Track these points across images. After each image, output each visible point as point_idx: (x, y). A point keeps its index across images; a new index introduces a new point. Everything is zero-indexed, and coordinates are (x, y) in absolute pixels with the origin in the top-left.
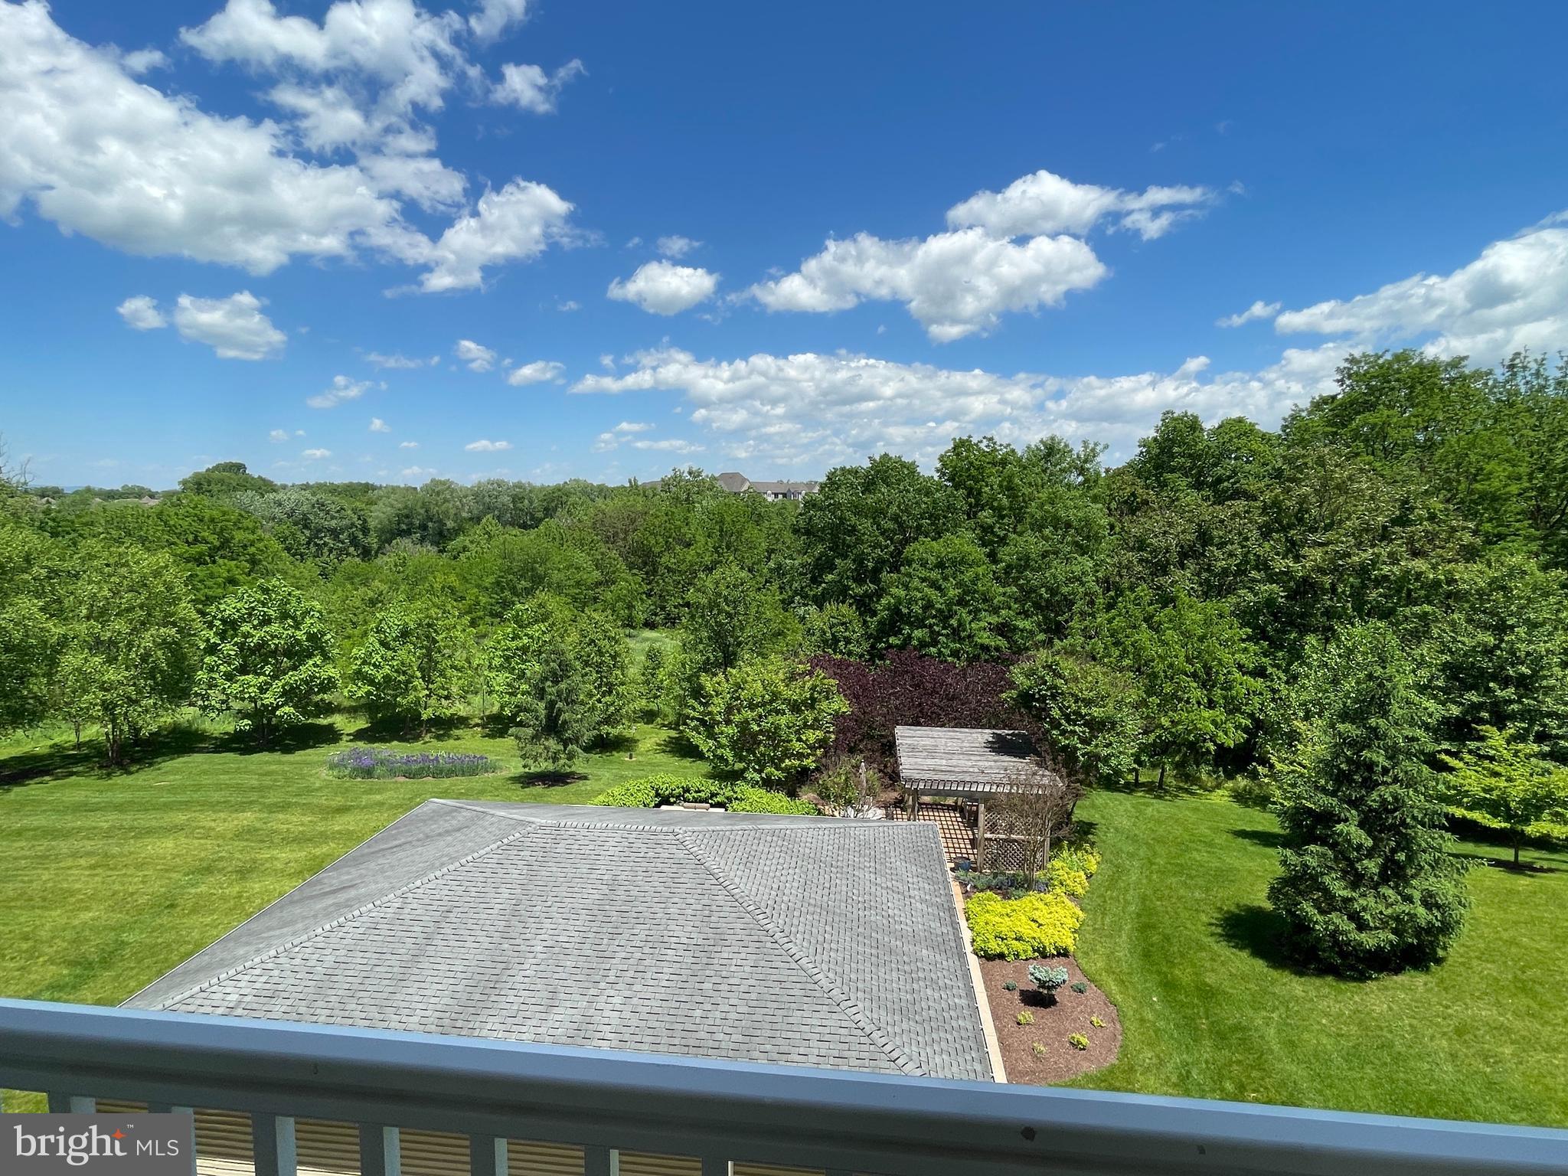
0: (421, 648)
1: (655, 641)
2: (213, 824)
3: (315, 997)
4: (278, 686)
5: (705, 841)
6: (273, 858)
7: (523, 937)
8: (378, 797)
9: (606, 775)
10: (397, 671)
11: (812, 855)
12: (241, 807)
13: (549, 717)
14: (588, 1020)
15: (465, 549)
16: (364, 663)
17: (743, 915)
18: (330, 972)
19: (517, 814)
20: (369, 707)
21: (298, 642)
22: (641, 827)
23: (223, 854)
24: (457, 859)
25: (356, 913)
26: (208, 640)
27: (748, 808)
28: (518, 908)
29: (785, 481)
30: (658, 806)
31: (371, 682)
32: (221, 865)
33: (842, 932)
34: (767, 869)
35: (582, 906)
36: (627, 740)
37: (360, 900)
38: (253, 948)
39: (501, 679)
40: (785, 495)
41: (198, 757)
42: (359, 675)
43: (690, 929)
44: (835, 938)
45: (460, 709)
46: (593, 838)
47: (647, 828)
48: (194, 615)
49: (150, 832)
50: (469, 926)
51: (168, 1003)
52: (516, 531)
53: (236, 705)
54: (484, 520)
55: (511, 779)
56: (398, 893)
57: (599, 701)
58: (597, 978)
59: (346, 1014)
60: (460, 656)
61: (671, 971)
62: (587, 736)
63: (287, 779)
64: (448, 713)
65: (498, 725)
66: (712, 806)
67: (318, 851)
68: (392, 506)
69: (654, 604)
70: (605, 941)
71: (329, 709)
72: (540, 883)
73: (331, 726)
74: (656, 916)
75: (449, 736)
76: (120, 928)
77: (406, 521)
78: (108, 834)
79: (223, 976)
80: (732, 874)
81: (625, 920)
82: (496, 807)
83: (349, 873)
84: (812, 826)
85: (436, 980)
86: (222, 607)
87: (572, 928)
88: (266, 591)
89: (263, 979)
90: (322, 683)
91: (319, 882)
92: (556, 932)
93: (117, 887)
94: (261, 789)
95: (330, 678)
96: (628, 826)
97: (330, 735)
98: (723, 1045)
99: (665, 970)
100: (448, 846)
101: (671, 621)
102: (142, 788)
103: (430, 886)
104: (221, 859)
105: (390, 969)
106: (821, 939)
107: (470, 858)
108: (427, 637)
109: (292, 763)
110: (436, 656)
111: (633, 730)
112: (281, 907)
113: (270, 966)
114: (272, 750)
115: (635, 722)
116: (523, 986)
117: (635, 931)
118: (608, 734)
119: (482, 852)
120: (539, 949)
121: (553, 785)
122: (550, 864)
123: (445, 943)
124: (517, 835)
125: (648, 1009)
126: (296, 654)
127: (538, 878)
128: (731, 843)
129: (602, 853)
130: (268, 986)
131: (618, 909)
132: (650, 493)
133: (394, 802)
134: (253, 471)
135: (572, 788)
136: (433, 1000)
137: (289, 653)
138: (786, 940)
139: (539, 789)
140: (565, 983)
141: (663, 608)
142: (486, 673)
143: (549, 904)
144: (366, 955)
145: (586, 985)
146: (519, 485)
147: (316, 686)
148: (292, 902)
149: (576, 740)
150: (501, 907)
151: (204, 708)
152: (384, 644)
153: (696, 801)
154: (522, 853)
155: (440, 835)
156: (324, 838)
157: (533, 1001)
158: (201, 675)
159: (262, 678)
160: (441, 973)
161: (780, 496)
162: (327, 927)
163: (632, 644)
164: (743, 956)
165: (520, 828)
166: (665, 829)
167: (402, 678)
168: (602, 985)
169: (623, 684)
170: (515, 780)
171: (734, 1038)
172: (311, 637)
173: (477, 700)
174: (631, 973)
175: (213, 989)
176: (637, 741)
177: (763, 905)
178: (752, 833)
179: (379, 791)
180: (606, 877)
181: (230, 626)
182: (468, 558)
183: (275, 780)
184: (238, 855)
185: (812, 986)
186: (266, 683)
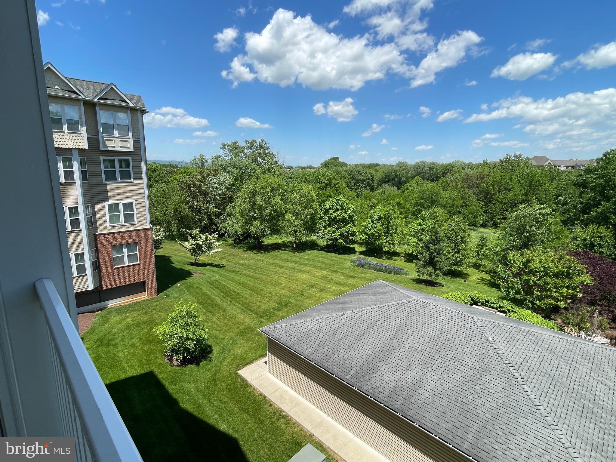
0: (385, 225)
1: (485, 233)
2: (316, 273)
3: (331, 336)
4: (338, 232)
5: (488, 326)
6: (330, 288)
7: (402, 339)
8: (364, 275)
9: (452, 286)
10: (376, 232)
11: (550, 349)
12: (324, 269)
13: (430, 258)
14: (422, 380)
15: (407, 189)
16: (365, 228)
17: (501, 364)
18: (336, 329)
19: (407, 293)
20: (365, 243)
21: (346, 218)
22: (458, 311)
23: (317, 283)
24: (382, 303)
25: (347, 312)
26: (321, 215)
27: (518, 317)
28: (401, 328)
29: (575, 160)
30: (471, 305)
31: (367, 235)
32: (316, 286)
33: (560, 392)
34: (519, 347)
35: (427, 336)
36: (465, 274)
37: (349, 308)
38: (317, 314)
39: (413, 240)
40: (573, 167)
41: (315, 251)
42: (363, 232)
43: (473, 361)
44: (555, 393)
45: (397, 249)
46: (436, 310)
47: (461, 312)
48: (318, 207)
49: (300, 271)
50: (382, 329)
51: (294, 323)
52: (429, 182)
53: (327, 237)
54: (416, 178)
55: (411, 279)
56: (361, 310)
57: (453, 255)
58: (428, 366)
59: (339, 345)
60: (399, 229)
61: (461, 375)
62: (446, 269)
63: (338, 263)
64: (392, 250)
65: (410, 258)
66: (499, 311)
67: (343, 289)
68: (383, 172)
69: (488, 217)
70: (434, 353)
71: (353, 242)
72: (412, 322)
73: (354, 248)
74: (458, 350)
75: (392, 259)
76: (290, 297)
77: (388, 177)
78: (291, 269)
79: (308, 320)
80: (499, 344)
81: (444, 347)
82: (402, 288)
83: (348, 298)
84: (553, 335)
85: (368, 344)
86: (325, 204)
87: (421, 343)
88: (338, 200)
89: (318, 325)
90: (352, 233)
91: (339, 299)
92: (414, 342)
93: (291, 285)
94: (330, 265)
95: (354, 232)
96: (452, 310)
97: (353, 251)
98: (481, 416)
99: (458, 373)
100: (381, 298)
101: (495, 225)
102: (301, 258)
103: (371, 310)
104: (317, 284)
105: (354, 335)
106: (545, 390)
107: (387, 304)
108: (387, 221)
109: (340, 258)
110: (390, 228)
111: (468, 271)
112: (327, 303)
113: (320, 321)
114: (335, 253)
115: (469, 267)
116: (398, 358)
117: (447, 353)
118: (455, 269)
119: (391, 303)
120: (407, 346)
121: (428, 285)
122: (416, 315)
123: (373, 332)
124: (405, 301)
125: (448, 387)
126: (345, 222)
127: (411, 319)
128: (502, 330)
129: (439, 317)
130: (319, 327)
131: (442, 341)
132: (492, 166)
133: (369, 278)
134: (341, 160)
135: (436, 288)
136: (366, 351)
137: (343, 222)
138: (524, 383)
139: (422, 286)
140: (415, 363)
141: (492, 219)
142: (407, 237)
143: (413, 330)
144: (348, 327)
145: (423, 367)
146: (433, 163)
147: (350, 234)
148: (330, 303)
149: (440, 269)
150: (395, 326)
151: (318, 236)
152: (372, 222)
153: (491, 307)
154: (406, 308)
155: (379, 293)
156: (345, 285)
157: (402, 365)
158: (318, 226)
159: (334, 229)
160: (370, 342)
161: (570, 168)
162: (338, 314)
163: (473, 233)
164: (498, 382)
165: (407, 299)
166: (469, 315)
167: (377, 234)
168: (430, 369)
169: (464, 250)
170: (414, 280)
171: (486, 415)
172: (350, 217)
173: (404, 247)
174: (443, 369)
175: (305, 323)
176: (469, 275)
177: (514, 363)
178: (515, 329)
179: (365, 273)
180: (439, 327)
181: (327, 211)
182: (408, 192)
183: (335, 263)
184: (321, 284)
185: (536, 411)
186: (335, 231)
